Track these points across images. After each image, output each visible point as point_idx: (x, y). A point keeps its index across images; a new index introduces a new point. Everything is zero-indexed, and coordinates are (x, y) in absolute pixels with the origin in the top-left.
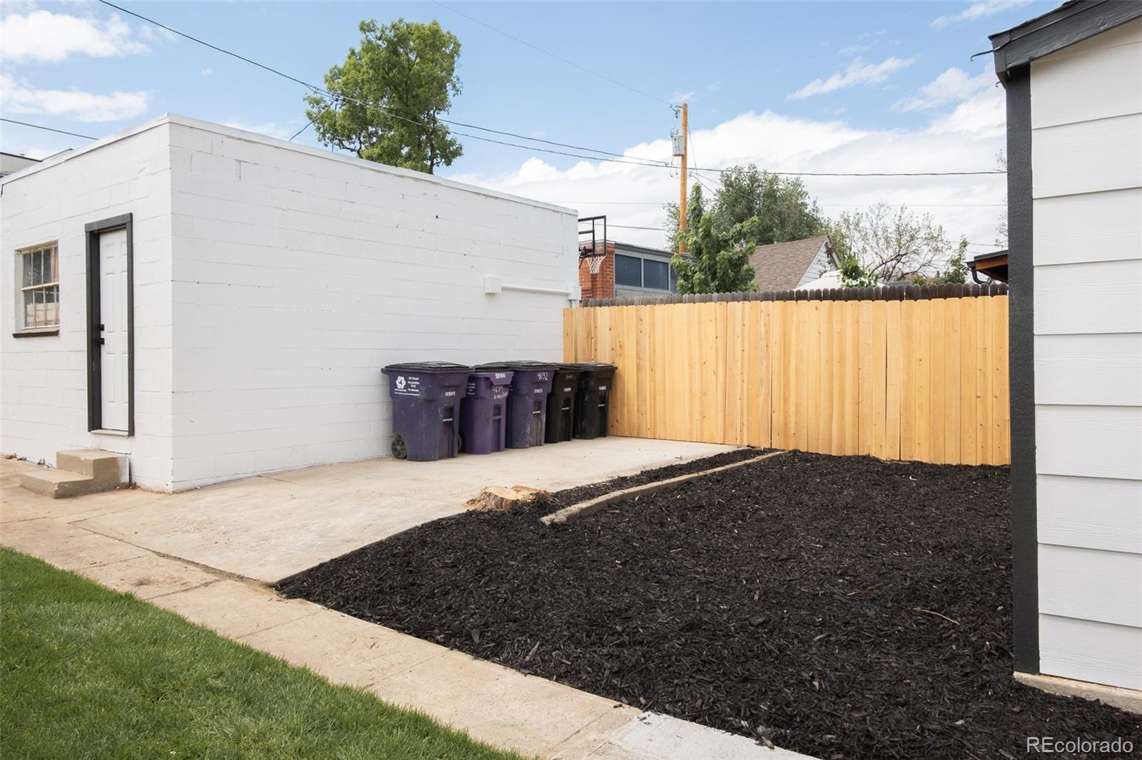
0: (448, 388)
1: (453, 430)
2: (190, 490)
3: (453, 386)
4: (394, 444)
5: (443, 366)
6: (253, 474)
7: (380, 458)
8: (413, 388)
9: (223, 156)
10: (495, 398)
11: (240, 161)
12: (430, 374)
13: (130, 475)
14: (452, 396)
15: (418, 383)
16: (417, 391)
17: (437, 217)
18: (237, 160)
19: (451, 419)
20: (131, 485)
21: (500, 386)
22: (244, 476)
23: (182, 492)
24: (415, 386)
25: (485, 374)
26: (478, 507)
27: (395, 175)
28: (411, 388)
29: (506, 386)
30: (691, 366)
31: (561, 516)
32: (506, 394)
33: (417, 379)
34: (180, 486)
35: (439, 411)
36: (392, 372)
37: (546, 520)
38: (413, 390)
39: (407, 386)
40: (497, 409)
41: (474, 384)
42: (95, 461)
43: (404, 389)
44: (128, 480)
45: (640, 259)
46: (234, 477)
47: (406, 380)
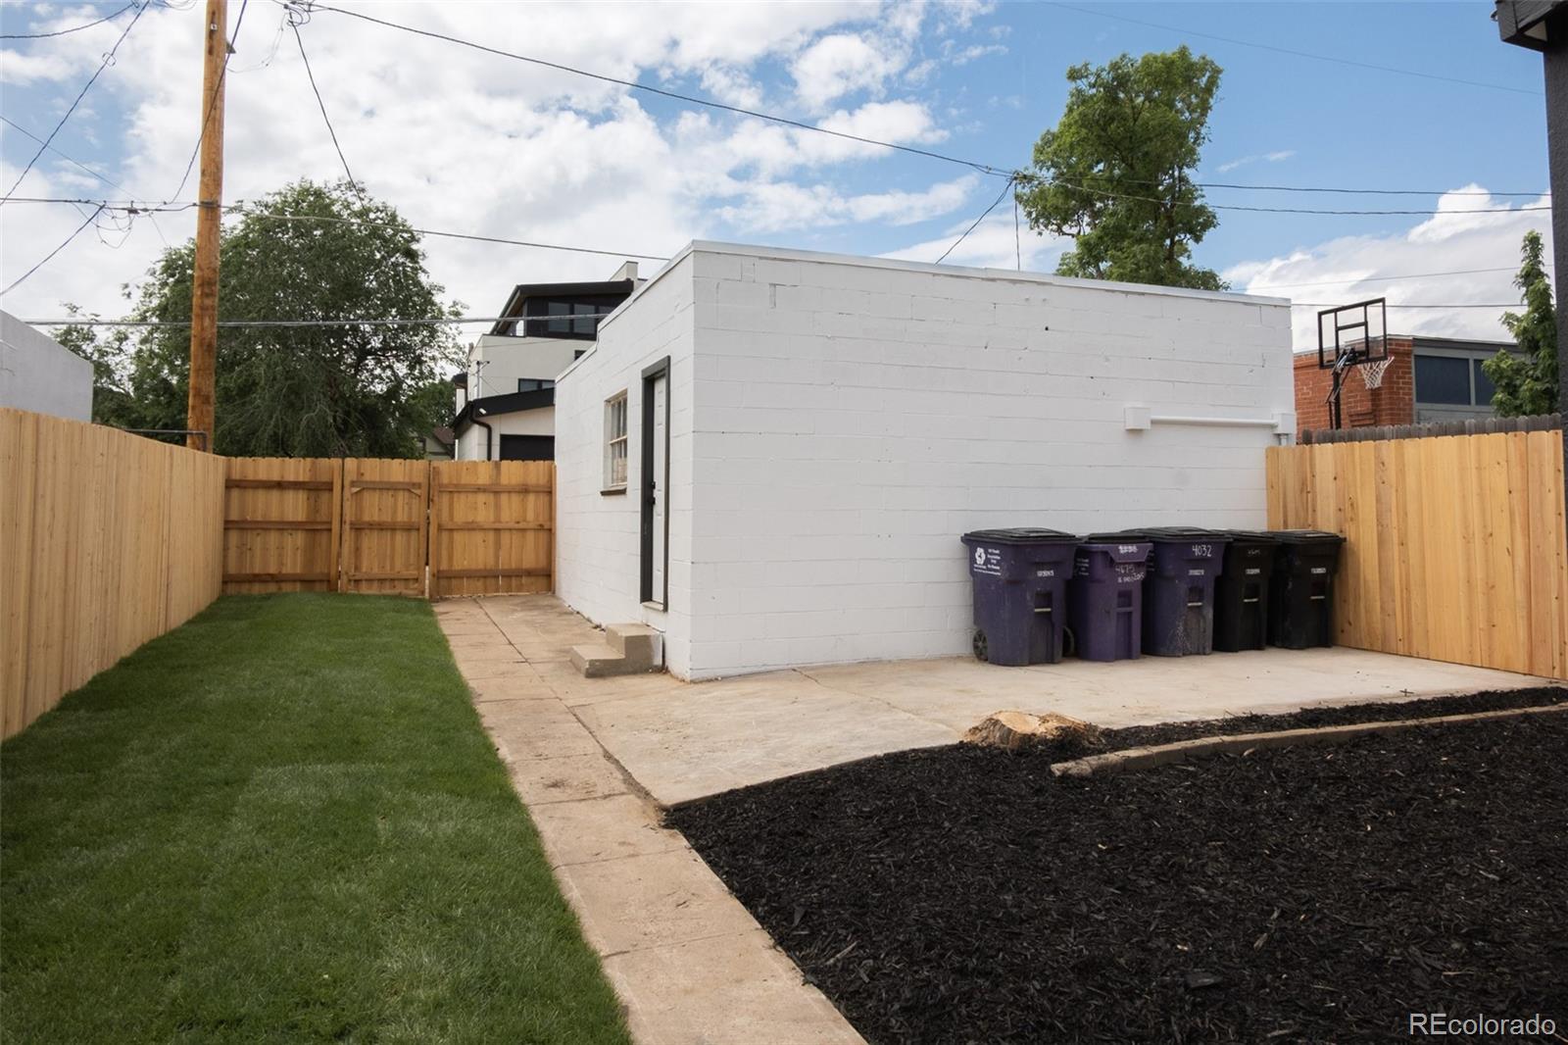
0: (1042, 566)
1: (1053, 625)
2: (709, 681)
3: (1049, 563)
4: (975, 640)
5: (1032, 535)
6: (786, 667)
7: (959, 658)
8: (993, 564)
9: (754, 282)
10: (1120, 581)
11: (775, 285)
12: (1013, 545)
13: (664, 657)
14: (1048, 578)
15: (999, 558)
16: (998, 568)
17: (1047, 329)
18: (771, 285)
19: (1049, 610)
20: (663, 669)
21: (1129, 564)
22: (776, 668)
23: (701, 682)
24: (995, 562)
25: (1101, 546)
26: (977, 738)
27: (983, 279)
28: (991, 564)
29: (1138, 565)
30: (1467, 539)
31: (1084, 766)
32: (1140, 576)
33: (997, 552)
34: (698, 675)
35: (1028, 598)
36: (972, 540)
37: (1057, 768)
38: (993, 567)
39: (987, 561)
40: (1125, 596)
41: (1087, 561)
42: (627, 638)
43: (984, 564)
44: (661, 663)
45: (1467, 360)
46: (763, 669)
47: (986, 553)
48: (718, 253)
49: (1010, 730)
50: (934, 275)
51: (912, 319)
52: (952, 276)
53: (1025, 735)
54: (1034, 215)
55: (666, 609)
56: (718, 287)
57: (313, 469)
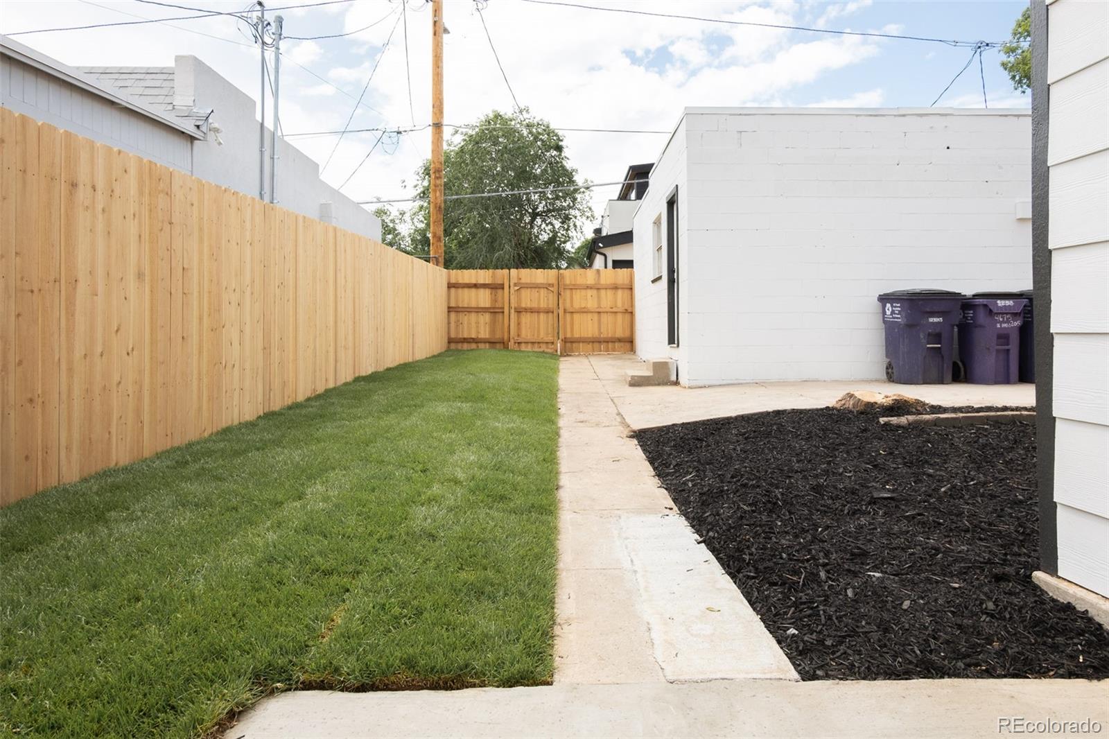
0: (933, 314)
1: (943, 357)
3: (938, 312)
4: (887, 368)
5: (924, 292)
6: (752, 382)
8: (896, 314)
9: (727, 131)
10: (998, 326)
11: (741, 132)
12: (907, 299)
13: (677, 375)
14: (939, 323)
15: (899, 309)
16: (899, 316)
17: (948, 148)
18: (738, 132)
19: (939, 346)
20: (677, 383)
21: (1007, 314)
22: (745, 382)
23: (695, 388)
24: (897, 312)
25: (984, 301)
28: (895, 314)
29: (1015, 315)
32: (1017, 323)
33: (899, 305)
34: (694, 383)
35: (922, 337)
36: (884, 299)
37: (882, 420)
38: (896, 316)
39: (893, 312)
40: (1003, 337)
41: (972, 312)
42: (654, 363)
43: (891, 315)
44: (675, 379)
46: (736, 382)
47: (892, 306)
48: (702, 114)
49: (859, 399)
50: (857, 116)
51: (840, 148)
52: (871, 115)
53: (868, 403)
54: (1017, 78)
55: (678, 346)
56: (702, 136)
57: (493, 276)
